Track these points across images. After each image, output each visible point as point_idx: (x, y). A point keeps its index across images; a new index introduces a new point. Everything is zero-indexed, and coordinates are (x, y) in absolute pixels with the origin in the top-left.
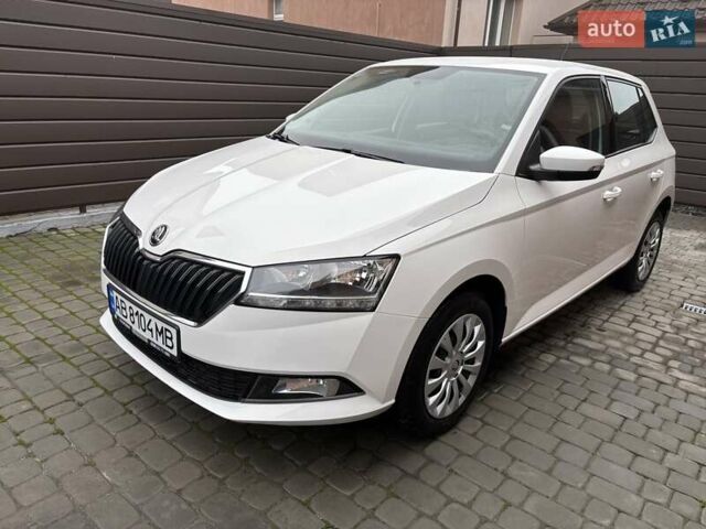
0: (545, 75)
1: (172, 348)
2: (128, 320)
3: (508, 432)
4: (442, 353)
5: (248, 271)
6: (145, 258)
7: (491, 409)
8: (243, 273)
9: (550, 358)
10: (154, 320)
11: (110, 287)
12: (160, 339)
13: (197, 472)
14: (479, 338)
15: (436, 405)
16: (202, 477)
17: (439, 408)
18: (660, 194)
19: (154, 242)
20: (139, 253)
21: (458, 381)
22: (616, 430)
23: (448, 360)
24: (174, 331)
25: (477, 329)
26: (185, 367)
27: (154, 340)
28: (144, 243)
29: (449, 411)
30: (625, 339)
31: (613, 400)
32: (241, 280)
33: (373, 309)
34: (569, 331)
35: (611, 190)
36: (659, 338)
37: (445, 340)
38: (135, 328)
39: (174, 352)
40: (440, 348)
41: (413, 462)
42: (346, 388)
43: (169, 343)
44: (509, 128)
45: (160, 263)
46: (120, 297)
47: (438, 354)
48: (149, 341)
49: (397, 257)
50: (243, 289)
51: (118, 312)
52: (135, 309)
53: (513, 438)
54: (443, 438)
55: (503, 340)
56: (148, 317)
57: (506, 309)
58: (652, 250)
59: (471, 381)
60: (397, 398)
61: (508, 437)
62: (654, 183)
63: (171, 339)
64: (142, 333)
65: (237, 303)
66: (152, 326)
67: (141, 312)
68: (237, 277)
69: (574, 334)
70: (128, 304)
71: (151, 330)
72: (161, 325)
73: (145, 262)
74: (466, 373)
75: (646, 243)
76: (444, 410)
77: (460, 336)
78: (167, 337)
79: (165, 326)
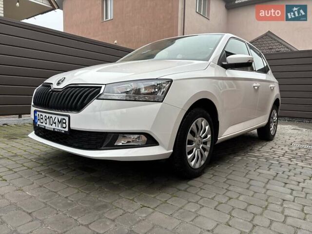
0: (224, 35)
1: (65, 128)
2: (44, 124)
3: (226, 177)
4: (193, 133)
5: (103, 86)
7: (216, 171)
9: (240, 158)
10: (57, 116)
11: (35, 112)
12: (60, 125)
13: (76, 191)
14: (208, 133)
15: (191, 161)
16: (78, 192)
17: (193, 163)
19: (59, 84)
20: (51, 91)
21: (201, 151)
22: (275, 177)
24: (67, 118)
25: (207, 128)
27: (57, 128)
31: (270, 168)
32: (100, 90)
35: (256, 83)
36: (284, 153)
37: (194, 126)
38: (47, 126)
39: (67, 129)
40: (192, 130)
41: (183, 186)
43: (64, 125)
44: (212, 49)
46: (40, 114)
48: (54, 129)
49: (171, 81)
50: (101, 93)
51: (39, 123)
52: (48, 116)
53: (228, 179)
54: (195, 179)
55: (218, 139)
56: (54, 116)
57: (218, 122)
58: (275, 122)
59: (206, 154)
60: (173, 150)
61: (226, 179)
62: (272, 89)
63: (65, 123)
64: (50, 126)
65: (98, 98)
66: (56, 121)
67: (50, 116)
68: (98, 89)
70: (44, 115)
71: (55, 123)
72: (60, 118)
73: (54, 93)
74: (204, 149)
75: (272, 118)
76: (195, 164)
77: (200, 128)
78: (63, 123)
79: (63, 117)
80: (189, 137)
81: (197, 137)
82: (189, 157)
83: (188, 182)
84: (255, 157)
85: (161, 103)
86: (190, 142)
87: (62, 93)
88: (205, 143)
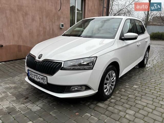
0: (123, 18)
1: (45, 82)
2: (33, 77)
4: (107, 79)
5: (63, 62)
6: (37, 62)
8: (62, 63)
10: (40, 76)
11: (28, 70)
12: (42, 80)
14: (114, 77)
17: (107, 93)
18: (148, 44)
19: (39, 58)
20: (36, 61)
24: (46, 78)
25: (114, 74)
27: (40, 81)
28: (37, 59)
29: (109, 94)
32: (62, 64)
33: (92, 69)
35: (138, 43)
37: (107, 76)
38: (35, 79)
39: (46, 83)
42: (87, 88)
43: (44, 81)
44: (116, 30)
45: (41, 63)
46: (31, 72)
49: (97, 57)
50: (62, 66)
51: (30, 76)
52: (35, 74)
55: (119, 77)
56: (38, 76)
58: (147, 58)
59: (113, 87)
60: (98, 90)
63: (45, 80)
64: (37, 80)
65: (61, 69)
66: (40, 78)
67: (37, 75)
68: (60, 64)
70: (33, 73)
71: (40, 79)
72: (42, 77)
74: (112, 85)
77: (111, 76)
78: (44, 80)
79: (43, 77)
80: (106, 81)
81: (109, 81)
82: (105, 91)
86: (106, 84)
88: (113, 82)
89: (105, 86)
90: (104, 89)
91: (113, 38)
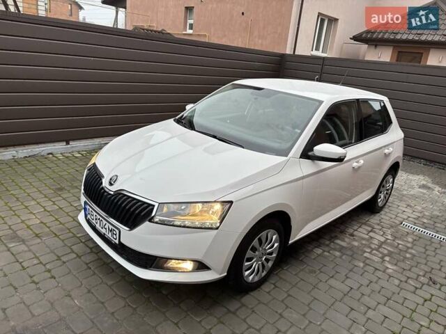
0: (323, 102)
1: (116, 239)
2: (94, 221)
3: (286, 292)
4: (254, 249)
5: (156, 205)
6: (105, 191)
7: (281, 278)
8: (154, 206)
9: (319, 251)
10: (108, 224)
11: (85, 203)
12: (110, 234)
13: (122, 303)
14: (275, 242)
15: (249, 276)
16: (125, 306)
17: (251, 277)
18: (391, 160)
19: (111, 184)
20: (103, 188)
21: (262, 263)
22: (345, 295)
23: (257, 253)
24: (117, 231)
25: (274, 237)
26: (121, 249)
27: (107, 234)
28: (105, 183)
29: (257, 279)
30: (364, 242)
31: (347, 278)
32: (153, 209)
33: (217, 228)
34: (333, 235)
35: (357, 162)
36: (383, 243)
37: (255, 242)
38: (98, 226)
39: (117, 242)
40: (253, 246)
41: (234, 305)
42: (203, 266)
43: (115, 237)
44: (299, 131)
45: (113, 195)
46: (91, 209)
47: (251, 250)
48: (104, 234)
49: (231, 202)
50: (153, 215)
51: (89, 216)
52: (99, 217)
53: (289, 295)
54: (252, 294)
55: (290, 242)
56: (105, 222)
57: (291, 226)
58: (388, 190)
59: (270, 264)
60: (228, 273)
61: (286, 295)
62: (387, 156)
63: (116, 235)
64: (100, 228)
65: (150, 221)
66: (106, 227)
67: (101, 219)
68: (151, 207)
69: (336, 237)
70: (95, 214)
71: (106, 229)
72: (111, 227)
73: (106, 194)
74: (267, 260)
75: (383, 186)
76: (253, 278)
77: (264, 241)
78: (114, 233)
79: (113, 228)
80: (249, 253)
82: (247, 273)
83: (242, 297)
84: (341, 249)
85: (216, 231)
86: (250, 260)
87: (116, 198)
88: (271, 254)
89: (246, 264)
90: (244, 270)
91: (284, 153)
